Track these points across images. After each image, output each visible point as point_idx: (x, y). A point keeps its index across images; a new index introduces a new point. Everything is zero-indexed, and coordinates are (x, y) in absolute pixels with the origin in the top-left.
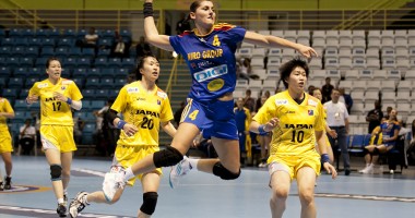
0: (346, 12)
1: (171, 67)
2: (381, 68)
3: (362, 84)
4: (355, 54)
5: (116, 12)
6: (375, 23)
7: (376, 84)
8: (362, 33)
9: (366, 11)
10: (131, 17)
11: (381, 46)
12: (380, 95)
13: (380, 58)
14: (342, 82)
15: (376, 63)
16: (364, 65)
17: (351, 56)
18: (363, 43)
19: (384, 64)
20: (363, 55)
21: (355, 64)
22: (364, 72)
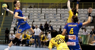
0: (51, 3)
1: (3, 18)
2: (61, 19)
3: (56, 23)
4: (53, 15)
6: (59, 7)
7: (60, 23)
8: (55, 9)
9: (56, 3)
11: (61, 13)
12: (61, 26)
13: (61, 16)
14: (50, 23)
15: (60, 18)
16: (56, 18)
17: (52, 16)
18: (56, 12)
19: (62, 18)
20: (56, 15)
21: (54, 18)
22: (56, 20)
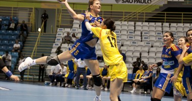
0: (125, 12)
2: (141, 41)
3: (132, 48)
4: (129, 33)
5: (11, 8)
6: (139, 18)
7: (139, 49)
8: (133, 23)
9: (135, 13)
10: (19, 11)
11: (142, 30)
12: (140, 54)
13: (141, 36)
14: (122, 47)
15: (139, 38)
16: (133, 39)
17: (127, 34)
18: (133, 28)
19: (143, 39)
20: (133, 34)
21: (129, 38)
22: (133, 43)
